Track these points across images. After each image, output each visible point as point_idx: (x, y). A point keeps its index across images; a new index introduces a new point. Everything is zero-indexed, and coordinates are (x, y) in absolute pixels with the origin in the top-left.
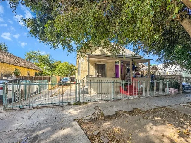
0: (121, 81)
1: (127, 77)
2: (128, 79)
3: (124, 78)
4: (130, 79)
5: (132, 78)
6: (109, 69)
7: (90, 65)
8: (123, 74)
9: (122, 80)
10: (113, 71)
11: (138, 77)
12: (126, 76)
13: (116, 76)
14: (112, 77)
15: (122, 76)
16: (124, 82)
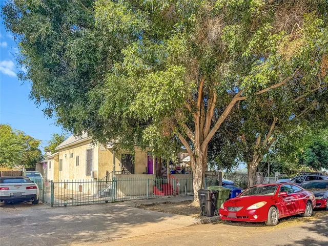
0: (155, 178)
1: (162, 174)
2: (164, 175)
3: (159, 174)
4: (167, 176)
5: (169, 174)
6: (138, 160)
7: (116, 159)
8: (158, 169)
9: (157, 177)
10: (145, 164)
11: (178, 173)
12: (162, 171)
13: (149, 171)
14: (143, 173)
15: (156, 172)
16: (159, 180)
